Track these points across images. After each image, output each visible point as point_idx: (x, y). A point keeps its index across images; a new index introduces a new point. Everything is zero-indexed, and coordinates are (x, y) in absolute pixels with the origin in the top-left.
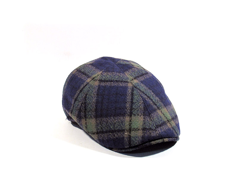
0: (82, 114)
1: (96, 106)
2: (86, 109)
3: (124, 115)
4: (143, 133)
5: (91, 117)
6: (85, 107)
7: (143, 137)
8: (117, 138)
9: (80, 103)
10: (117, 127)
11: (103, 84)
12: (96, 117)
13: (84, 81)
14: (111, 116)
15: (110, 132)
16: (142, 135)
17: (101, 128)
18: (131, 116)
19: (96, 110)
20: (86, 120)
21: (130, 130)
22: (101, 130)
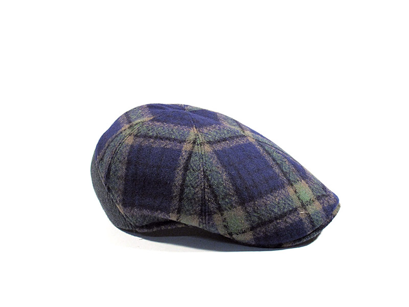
0: (212, 206)
1: (233, 186)
2: (216, 196)
3: (283, 186)
4: (321, 204)
5: (232, 206)
6: (213, 192)
7: (324, 209)
8: (291, 224)
9: (197, 189)
10: (284, 208)
11: (218, 147)
12: (242, 202)
13: (180, 151)
14: (267, 194)
15: (276, 219)
16: (321, 207)
17: (259, 218)
18: (292, 185)
19: (238, 191)
20: (222, 215)
21: (303, 206)
22: (260, 221)
